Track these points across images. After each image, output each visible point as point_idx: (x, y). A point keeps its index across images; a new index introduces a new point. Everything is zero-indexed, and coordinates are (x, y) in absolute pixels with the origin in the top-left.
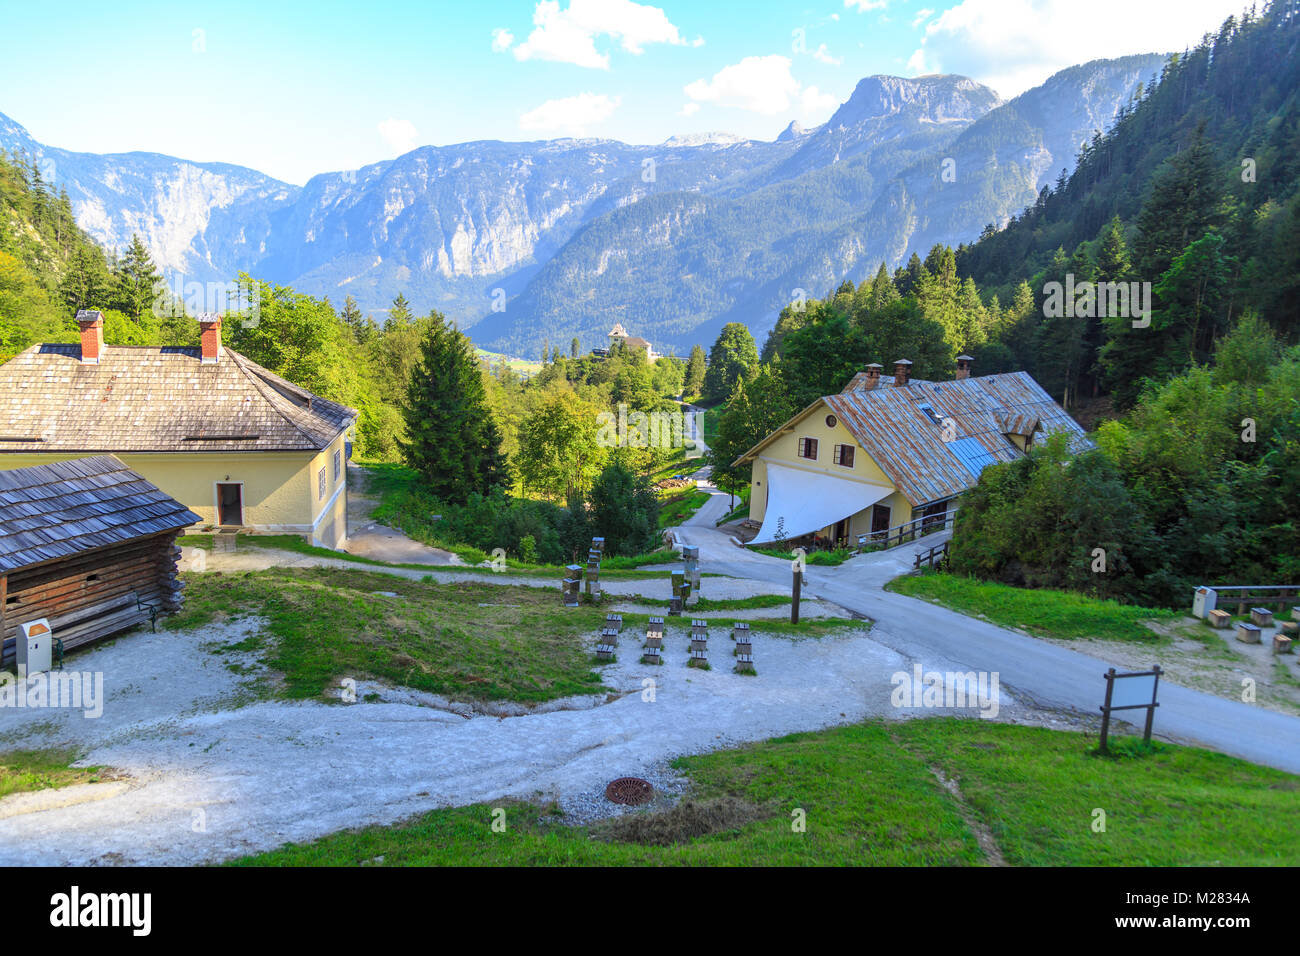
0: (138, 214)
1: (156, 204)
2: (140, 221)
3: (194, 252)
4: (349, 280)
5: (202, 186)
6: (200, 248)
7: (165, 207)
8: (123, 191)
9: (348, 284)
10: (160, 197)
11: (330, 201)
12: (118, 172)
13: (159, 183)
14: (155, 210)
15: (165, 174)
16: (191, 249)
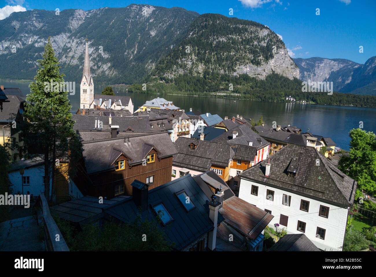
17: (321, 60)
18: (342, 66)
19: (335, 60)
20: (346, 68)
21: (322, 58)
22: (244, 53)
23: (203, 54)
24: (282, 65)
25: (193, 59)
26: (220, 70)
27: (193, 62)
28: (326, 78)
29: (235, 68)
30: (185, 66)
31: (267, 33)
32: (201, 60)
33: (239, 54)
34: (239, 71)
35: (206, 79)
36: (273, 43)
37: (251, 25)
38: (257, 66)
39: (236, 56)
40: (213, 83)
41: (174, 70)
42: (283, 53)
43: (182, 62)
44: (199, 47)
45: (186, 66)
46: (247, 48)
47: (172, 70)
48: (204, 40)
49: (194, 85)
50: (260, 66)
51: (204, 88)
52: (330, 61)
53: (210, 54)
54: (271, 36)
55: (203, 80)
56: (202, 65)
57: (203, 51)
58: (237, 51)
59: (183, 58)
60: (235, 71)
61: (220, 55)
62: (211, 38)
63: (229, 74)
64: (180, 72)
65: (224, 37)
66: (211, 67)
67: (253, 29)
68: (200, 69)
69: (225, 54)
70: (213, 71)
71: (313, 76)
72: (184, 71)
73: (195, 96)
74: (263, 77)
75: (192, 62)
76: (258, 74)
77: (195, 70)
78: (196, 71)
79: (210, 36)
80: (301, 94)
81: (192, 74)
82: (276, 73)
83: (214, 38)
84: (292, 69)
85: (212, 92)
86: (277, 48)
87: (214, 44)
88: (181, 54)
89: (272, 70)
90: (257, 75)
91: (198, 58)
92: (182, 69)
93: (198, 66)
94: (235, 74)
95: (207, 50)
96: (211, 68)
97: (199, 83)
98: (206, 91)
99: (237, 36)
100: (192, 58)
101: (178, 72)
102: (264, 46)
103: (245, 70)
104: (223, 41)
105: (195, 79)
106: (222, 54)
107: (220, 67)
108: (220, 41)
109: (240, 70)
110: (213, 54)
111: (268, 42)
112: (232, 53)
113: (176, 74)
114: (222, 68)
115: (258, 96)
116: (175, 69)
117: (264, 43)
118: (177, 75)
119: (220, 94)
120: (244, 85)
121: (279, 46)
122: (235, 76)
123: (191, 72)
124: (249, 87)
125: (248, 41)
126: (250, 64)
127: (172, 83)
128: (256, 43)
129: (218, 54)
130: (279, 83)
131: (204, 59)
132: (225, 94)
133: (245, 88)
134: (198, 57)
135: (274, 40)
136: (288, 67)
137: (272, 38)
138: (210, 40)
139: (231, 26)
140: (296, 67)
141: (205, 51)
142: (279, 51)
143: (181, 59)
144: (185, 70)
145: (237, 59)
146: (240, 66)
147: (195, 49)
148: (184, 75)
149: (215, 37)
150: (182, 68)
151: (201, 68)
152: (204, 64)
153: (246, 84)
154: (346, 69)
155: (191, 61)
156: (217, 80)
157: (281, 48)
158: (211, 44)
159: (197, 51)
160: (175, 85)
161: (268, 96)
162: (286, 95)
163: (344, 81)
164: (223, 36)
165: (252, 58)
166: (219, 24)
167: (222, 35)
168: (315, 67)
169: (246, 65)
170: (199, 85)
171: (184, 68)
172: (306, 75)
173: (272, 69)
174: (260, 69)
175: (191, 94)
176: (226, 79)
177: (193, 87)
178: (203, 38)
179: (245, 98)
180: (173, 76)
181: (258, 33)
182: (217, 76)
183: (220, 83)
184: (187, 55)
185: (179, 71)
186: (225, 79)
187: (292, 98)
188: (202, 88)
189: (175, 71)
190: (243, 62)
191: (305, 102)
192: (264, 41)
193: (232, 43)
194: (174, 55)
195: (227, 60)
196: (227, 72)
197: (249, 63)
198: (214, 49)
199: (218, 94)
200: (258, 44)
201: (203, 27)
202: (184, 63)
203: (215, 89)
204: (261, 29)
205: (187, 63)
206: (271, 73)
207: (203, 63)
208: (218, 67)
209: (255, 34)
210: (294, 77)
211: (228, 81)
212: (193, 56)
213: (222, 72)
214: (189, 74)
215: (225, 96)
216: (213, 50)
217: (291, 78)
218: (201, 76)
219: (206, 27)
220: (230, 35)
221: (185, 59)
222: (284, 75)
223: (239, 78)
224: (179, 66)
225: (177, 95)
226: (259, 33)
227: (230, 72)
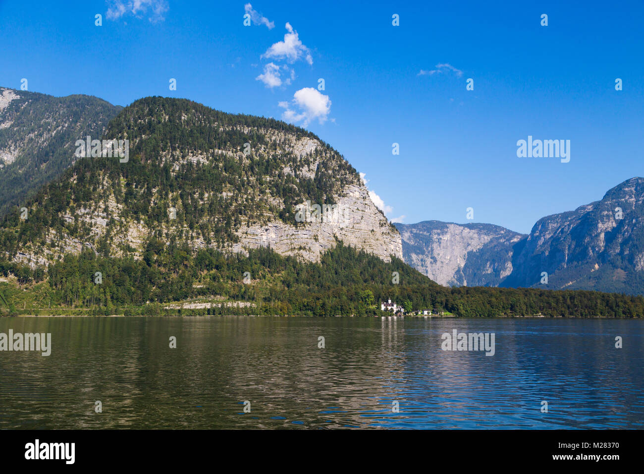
0: (421, 256)
1: (432, 250)
2: (422, 260)
3: (456, 282)
4: (571, 283)
5: (463, 238)
6: (460, 279)
7: (438, 251)
8: (413, 243)
9: (570, 286)
10: (435, 245)
11: (552, 234)
12: (411, 232)
13: (435, 237)
14: (432, 254)
15: (439, 231)
16: (454, 279)
17: (442, 227)
18: (486, 239)
19: (471, 226)
20: (495, 243)
21: (444, 223)
22: (258, 193)
23: (142, 195)
24: (358, 225)
25: (110, 209)
26: (192, 238)
27: (112, 218)
28: (459, 268)
29: (236, 233)
30: (85, 229)
31: (313, 149)
32: (136, 213)
33: (245, 196)
34: (248, 240)
35: (149, 265)
36: (330, 172)
37: (272, 127)
38: (296, 227)
39: (236, 200)
40: (174, 276)
41: (48, 242)
42: (357, 194)
43: (76, 220)
44: (129, 177)
45: (87, 230)
46: (266, 182)
47: (43, 243)
48: (147, 160)
49: (111, 284)
50: (305, 226)
51: (144, 291)
52: (462, 228)
53: (163, 195)
54: (324, 155)
55: (141, 267)
56: (141, 227)
57: (141, 188)
58: (239, 187)
59: (79, 206)
60: (236, 240)
61: (193, 199)
62: (165, 157)
63: (218, 248)
64: (68, 249)
65: (201, 154)
66: (166, 231)
67: (278, 137)
68: (133, 238)
69: (206, 195)
70: (172, 242)
71: (431, 263)
72: (82, 243)
73: (114, 316)
74: (313, 256)
75: (107, 218)
76: (300, 248)
77: (116, 240)
78: (119, 245)
79: (164, 151)
80: (416, 292)
81: (106, 255)
82: (346, 245)
83: (172, 155)
84: (385, 236)
85: (169, 300)
86: (342, 183)
87: (173, 171)
88: (73, 197)
89: (336, 238)
90: (296, 251)
91: (126, 208)
92: (76, 240)
93: (126, 230)
94: (237, 248)
95: (154, 187)
96: (167, 234)
97: (130, 277)
98: (152, 300)
99: (236, 152)
100: (107, 207)
101: (61, 247)
102: (310, 179)
103: (264, 237)
104: (198, 162)
105: (116, 267)
106: (196, 196)
107: (193, 231)
108: (190, 164)
109: (249, 236)
110: (170, 195)
111: (318, 168)
112: (224, 194)
113: (56, 254)
114: (199, 234)
115: (304, 306)
116: (52, 241)
117: (309, 171)
118: (60, 257)
119: (193, 306)
120: (264, 277)
121: (345, 178)
122: (237, 254)
123: (104, 247)
124: (279, 284)
125: (268, 166)
126: (277, 221)
127: (40, 282)
128: (287, 170)
129: (188, 196)
130: (357, 271)
131: (145, 211)
132: (208, 306)
133: (266, 285)
134: (126, 204)
135: (334, 164)
136: (373, 230)
137: (328, 160)
138: (164, 159)
139: (221, 129)
140: (393, 231)
141: (147, 188)
142: (348, 191)
143: (73, 210)
144: (86, 241)
145: (241, 210)
146: (248, 226)
147: (119, 184)
148: (81, 257)
149: (178, 153)
150: (76, 238)
151: (135, 234)
152: (146, 222)
153: (268, 276)
154: (495, 246)
155: (105, 214)
156: (186, 266)
157: (352, 182)
158: (166, 170)
159: (124, 190)
160: (51, 286)
161: (331, 302)
162: (380, 297)
163: (497, 272)
164: (200, 152)
165: (282, 208)
166: (187, 122)
167: (196, 148)
168: (433, 242)
169: (267, 225)
170: (128, 283)
171: (81, 237)
172: (415, 261)
173: (334, 236)
174: (303, 236)
175: (100, 312)
176: (211, 262)
177: (108, 290)
178: (142, 155)
179: (266, 311)
180: (42, 260)
181: (290, 146)
182: (184, 254)
183: (195, 275)
184: (91, 199)
185: (66, 245)
186: (207, 263)
187: (395, 306)
188: (139, 292)
189: (53, 245)
190: (258, 217)
191: (428, 313)
192: (309, 166)
193: (225, 170)
194: (51, 199)
195: (211, 212)
196: (214, 244)
197: (275, 219)
198: (175, 184)
199: (187, 306)
200: (293, 173)
201: (142, 129)
202: (82, 221)
203: (179, 292)
204: (298, 139)
205: (93, 221)
206: (335, 244)
207: (142, 222)
208: (187, 232)
209: (285, 150)
210: (391, 256)
211: (217, 269)
212: (112, 203)
213: (199, 243)
214: (97, 254)
215: (209, 310)
216: (171, 186)
217: (387, 260)
218: (136, 258)
219: (150, 128)
220: (219, 149)
221: (87, 210)
222: (368, 250)
223: (250, 258)
224: (67, 231)
225: (51, 316)
226: (293, 147)
227: (223, 242)
